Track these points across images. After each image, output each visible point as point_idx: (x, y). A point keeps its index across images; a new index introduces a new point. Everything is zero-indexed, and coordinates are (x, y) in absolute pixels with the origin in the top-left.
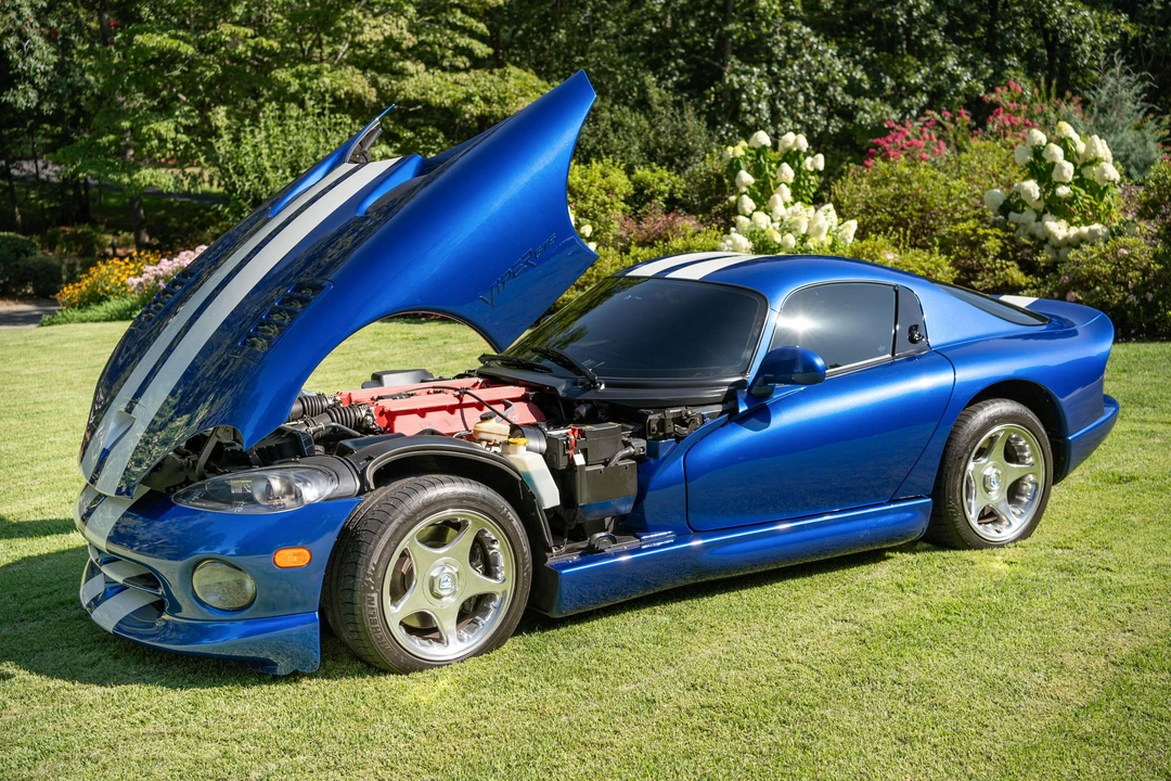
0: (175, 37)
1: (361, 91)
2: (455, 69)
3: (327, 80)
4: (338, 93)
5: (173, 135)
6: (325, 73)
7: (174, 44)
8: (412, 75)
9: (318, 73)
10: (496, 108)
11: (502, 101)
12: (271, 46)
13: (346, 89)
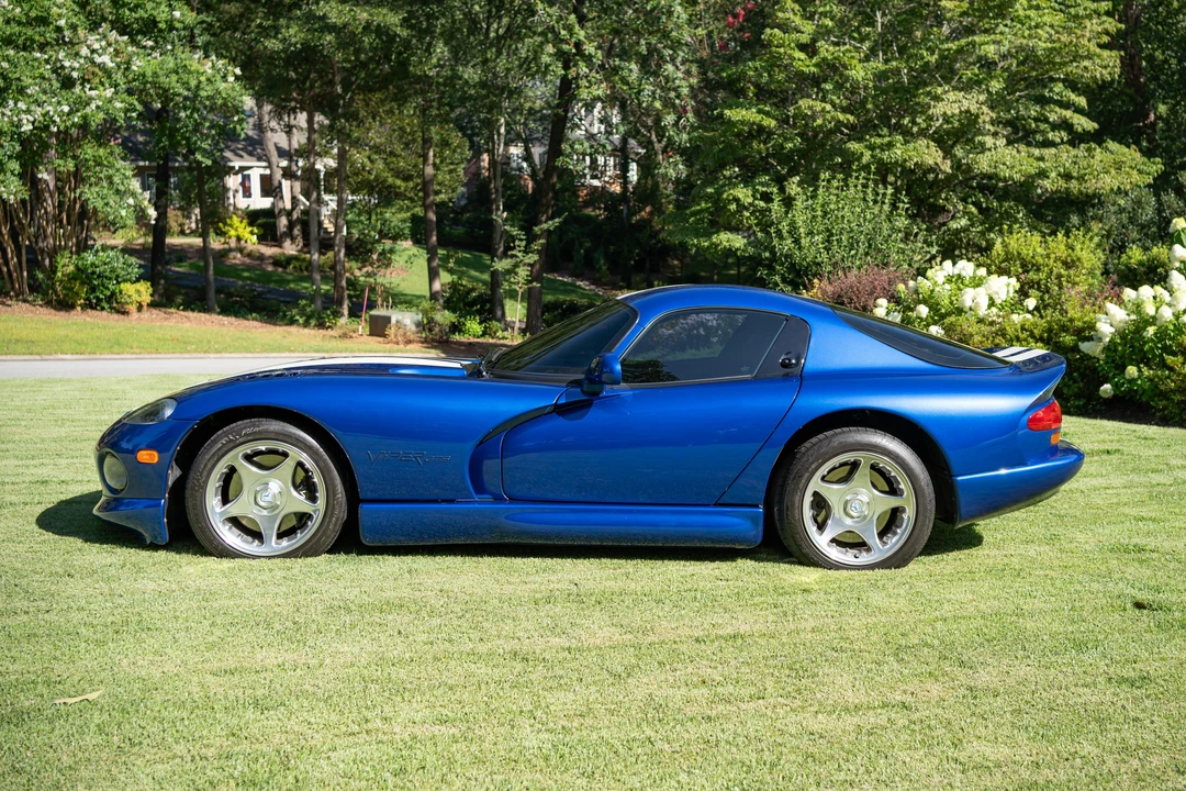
0: (759, 112)
1: (931, 162)
2: (1047, 144)
3: (899, 152)
4: (908, 164)
5: (750, 200)
6: (898, 145)
7: (758, 118)
8: (990, 150)
9: (890, 145)
10: (1074, 185)
11: (1081, 179)
12: (848, 120)
13: (915, 160)
